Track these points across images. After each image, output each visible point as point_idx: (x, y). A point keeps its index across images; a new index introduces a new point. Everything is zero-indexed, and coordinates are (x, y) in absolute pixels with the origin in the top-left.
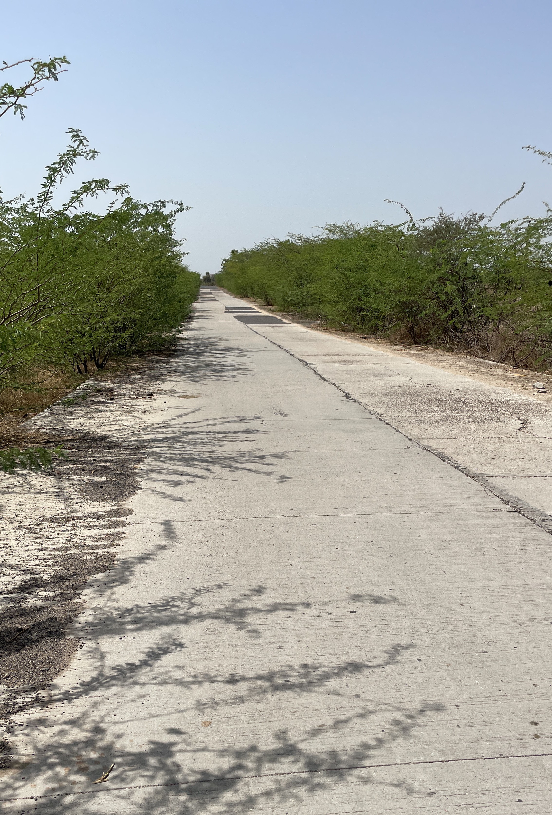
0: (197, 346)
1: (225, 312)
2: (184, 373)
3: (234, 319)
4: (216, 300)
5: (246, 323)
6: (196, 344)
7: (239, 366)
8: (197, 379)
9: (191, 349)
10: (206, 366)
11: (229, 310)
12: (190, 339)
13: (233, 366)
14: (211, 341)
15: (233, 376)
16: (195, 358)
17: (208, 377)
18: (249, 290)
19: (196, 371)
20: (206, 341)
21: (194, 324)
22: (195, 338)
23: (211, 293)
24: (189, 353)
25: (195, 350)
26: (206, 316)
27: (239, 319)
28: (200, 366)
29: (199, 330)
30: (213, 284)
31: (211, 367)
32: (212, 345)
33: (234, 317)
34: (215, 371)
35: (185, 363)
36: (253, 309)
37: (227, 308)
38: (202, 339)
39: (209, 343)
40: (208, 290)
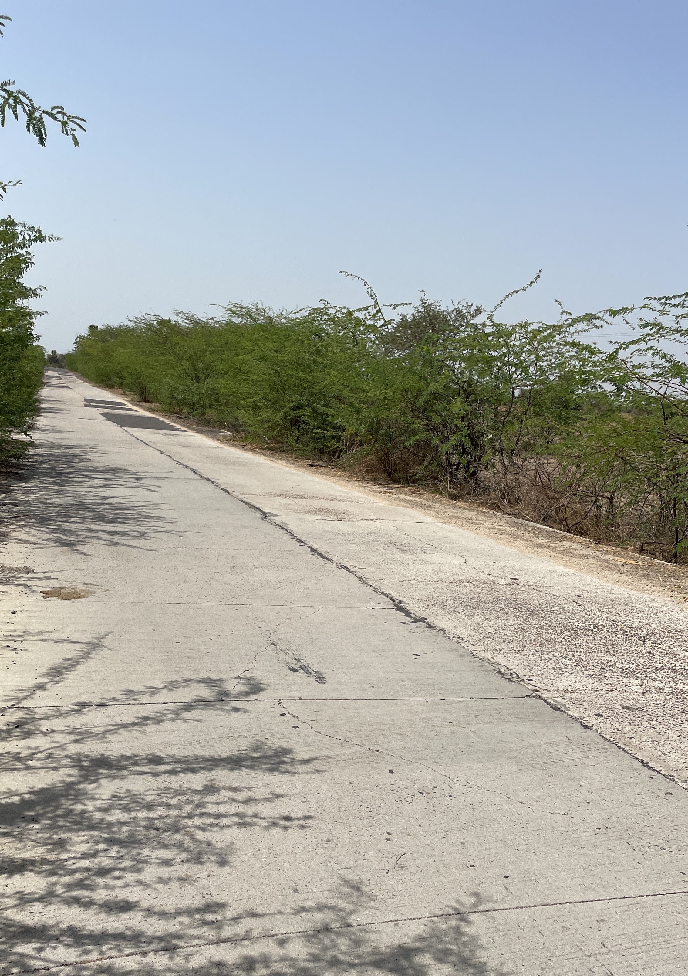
0: (56, 461)
1: (86, 406)
2: (43, 521)
3: (102, 417)
4: (68, 387)
5: (121, 426)
6: (52, 455)
7: (145, 509)
8: (73, 538)
9: (46, 466)
10: (82, 506)
11: (90, 403)
12: (42, 446)
13: (133, 508)
14: (78, 452)
15: (143, 535)
16: (58, 484)
17: (94, 536)
18: (115, 379)
19: (66, 518)
20: (68, 451)
21: (42, 421)
22: (48, 444)
23: (60, 377)
24: (44, 474)
25: (53, 468)
26: (58, 409)
27: (110, 417)
28: (72, 505)
29: (53, 431)
30: (61, 367)
31: (92, 510)
32: (82, 460)
33: (101, 414)
34: (101, 518)
35: (41, 495)
36: (124, 405)
37: (86, 400)
38: (60, 446)
39: (74, 456)
40: (55, 374)
